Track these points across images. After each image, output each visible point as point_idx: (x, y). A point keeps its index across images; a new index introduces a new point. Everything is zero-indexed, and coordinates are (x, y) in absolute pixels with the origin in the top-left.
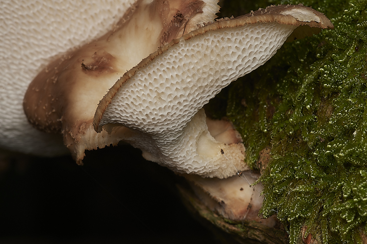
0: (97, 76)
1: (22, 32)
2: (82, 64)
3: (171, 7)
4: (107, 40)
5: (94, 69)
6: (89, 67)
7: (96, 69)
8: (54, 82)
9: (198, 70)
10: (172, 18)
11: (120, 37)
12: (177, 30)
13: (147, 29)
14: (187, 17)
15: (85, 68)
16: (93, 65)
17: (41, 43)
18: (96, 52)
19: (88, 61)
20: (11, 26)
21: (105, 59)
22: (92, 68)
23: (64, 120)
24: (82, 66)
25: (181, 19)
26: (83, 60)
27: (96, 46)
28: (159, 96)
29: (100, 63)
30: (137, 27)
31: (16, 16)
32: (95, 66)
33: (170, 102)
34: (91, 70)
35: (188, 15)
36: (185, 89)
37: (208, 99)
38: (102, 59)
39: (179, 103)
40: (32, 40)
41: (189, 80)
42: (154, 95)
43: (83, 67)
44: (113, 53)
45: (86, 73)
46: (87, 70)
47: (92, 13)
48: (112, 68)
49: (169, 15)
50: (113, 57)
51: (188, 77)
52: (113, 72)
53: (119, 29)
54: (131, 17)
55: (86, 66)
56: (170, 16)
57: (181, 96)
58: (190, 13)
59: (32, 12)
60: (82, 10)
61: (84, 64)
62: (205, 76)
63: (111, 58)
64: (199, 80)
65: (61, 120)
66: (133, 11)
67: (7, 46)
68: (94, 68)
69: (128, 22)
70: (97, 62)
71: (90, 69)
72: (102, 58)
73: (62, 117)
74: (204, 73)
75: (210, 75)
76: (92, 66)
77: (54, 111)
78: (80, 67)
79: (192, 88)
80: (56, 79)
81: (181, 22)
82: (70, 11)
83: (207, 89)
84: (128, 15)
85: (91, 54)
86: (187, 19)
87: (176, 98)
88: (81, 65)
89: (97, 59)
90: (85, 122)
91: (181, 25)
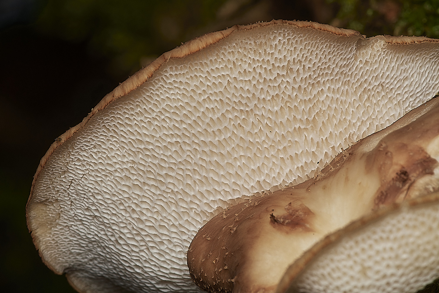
0: (287, 233)
1: (200, 162)
2: (271, 214)
3: (395, 160)
4: (307, 190)
5: (285, 224)
6: (279, 220)
7: (288, 224)
8: (232, 232)
9: (419, 246)
10: (394, 175)
11: (324, 189)
12: (398, 190)
13: (360, 184)
14: (413, 176)
15: (274, 220)
16: (285, 218)
17: (223, 180)
18: (291, 203)
19: (279, 213)
20: (188, 153)
21: (301, 213)
22: (283, 222)
23: (237, 281)
24: (270, 218)
25: (405, 178)
26: (273, 210)
27: (291, 194)
28: (364, 271)
29: (294, 217)
30: (347, 179)
31: (196, 141)
32: (287, 220)
33: (378, 280)
34: (282, 224)
35: (415, 175)
36: (398, 267)
37: (425, 284)
38: (297, 213)
39: (388, 284)
40: (211, 175)
41: (405, 256)
42: (358, 268)
43: (272, 219)
44: (312, 207)
45: (274, 227)
46: (276, 223)
47: (292, 152)
48: (308, 226)
49: (391, 171)
50: (311, 212)
51: (405, 252)
52: (308, 230)
53: (324, 178)
54: (342, 166)
55: (275, 219)
56: (392, 173)
57: (393, 275)
58: (418, 172)
59: (217, 139)
60: (281, 148)
61: (274, 215)
62: (426, 254)
63: (308, 212)
64: (417, 259)
65: (233, 280)
66: (345, 158)
67: (179, 178)
68: (286, 222)
69: (337, 171)
70: (291, 215)
71: (281, 222)
72: (297, 211)
73: (236, 277)
74: (425, 250)
75: (432, 255)
76: (283, 219)
77: (226, 268)
78: (268, 218)
79: (407, 267)
80: (235, 229)
81: (404, 181)
82: (265, 146)
83: (426, 271)
84: (338, 162)
85: (285, 204)
86: (413, 179)
87: (384, 276)
88: (270, 216)
89: (291, 211)
90: (264, 289)
91: (404, 185)
